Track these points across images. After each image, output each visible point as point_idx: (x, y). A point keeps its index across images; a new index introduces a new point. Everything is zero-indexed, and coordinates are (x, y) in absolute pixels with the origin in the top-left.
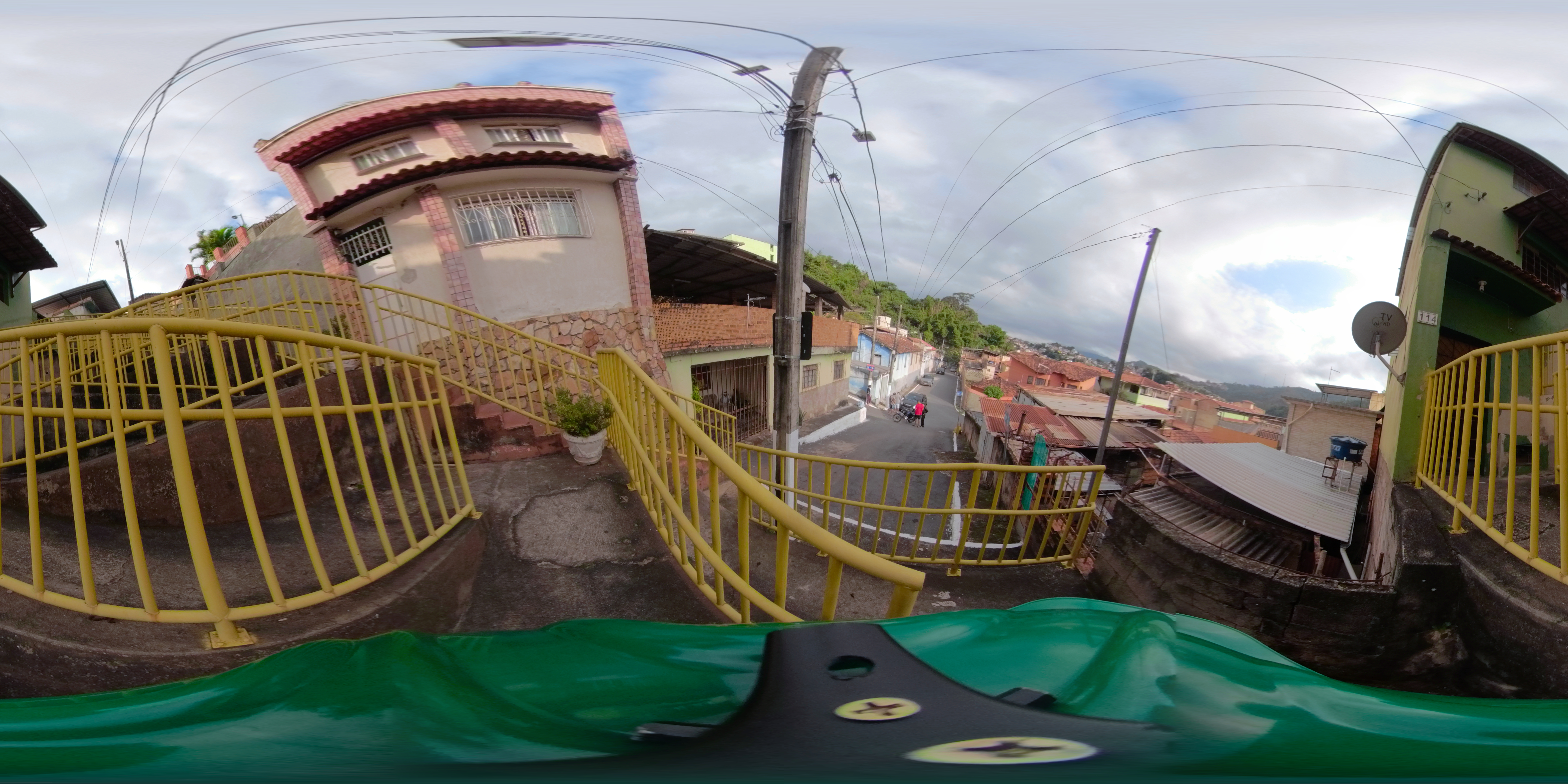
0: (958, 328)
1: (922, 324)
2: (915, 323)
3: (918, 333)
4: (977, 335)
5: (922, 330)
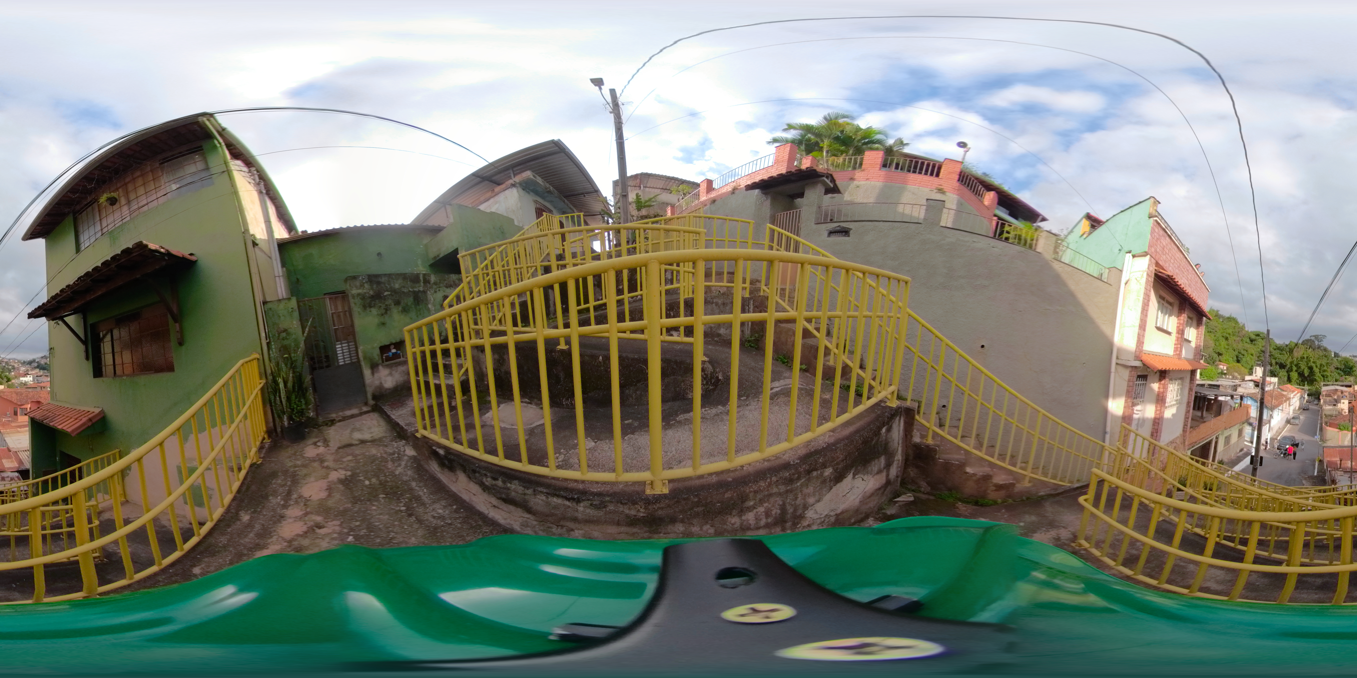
0: (1317, 367)
1: (1288, 366)
2: (1282, 366)
3: (1286, 374)
4: (1333, 368)
5: (1289, 371)
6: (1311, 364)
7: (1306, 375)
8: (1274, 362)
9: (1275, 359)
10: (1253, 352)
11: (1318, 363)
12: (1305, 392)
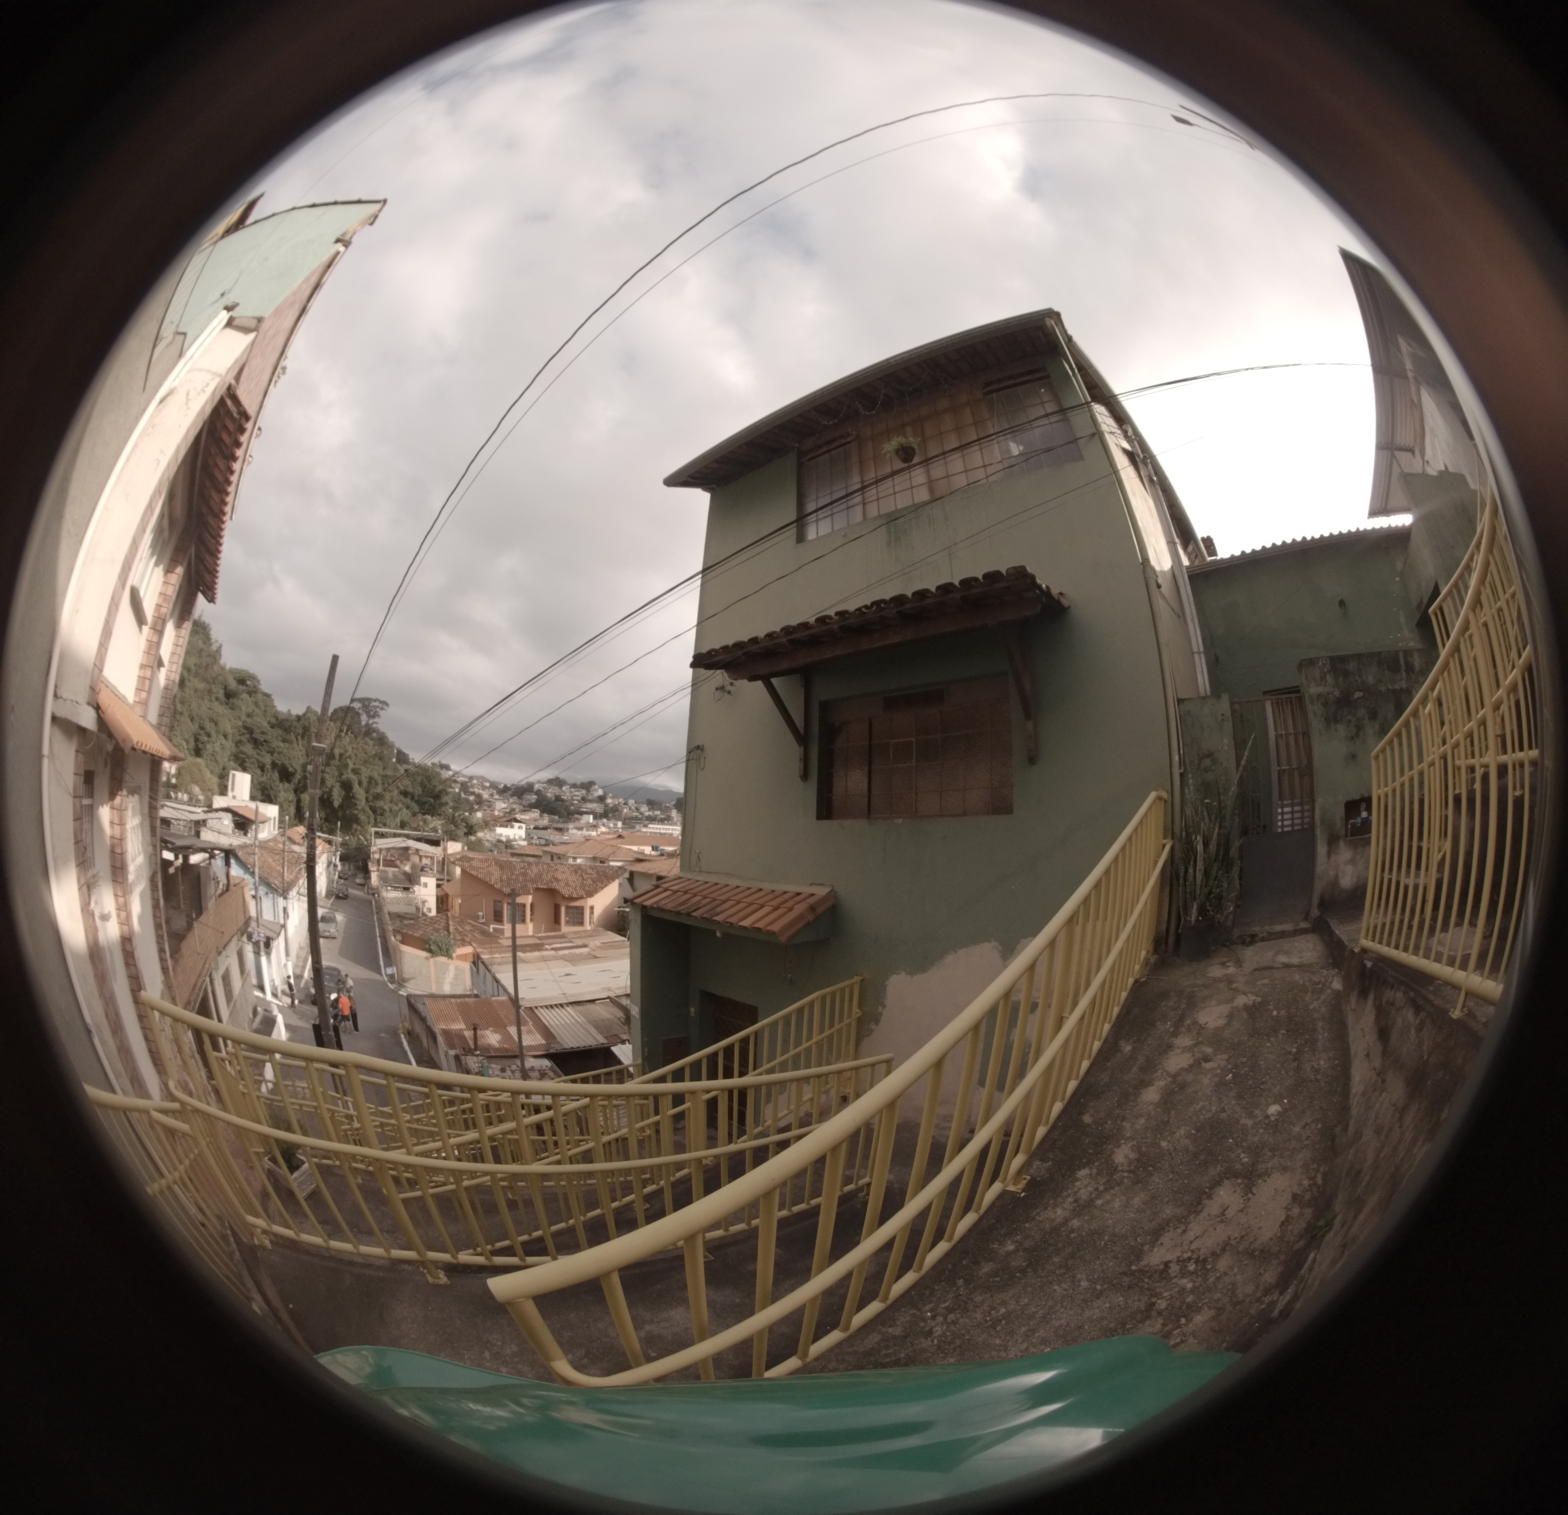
0: (360, 783)
1: (298, 776)
2: (286, 775)
3: (291, 796)
4: (396, 792)
5: (299, 790)
6: (349, 775)
7: (336, 804)
8: (267, 760)
9: (272, 753)
10: (229, 730)
11: (365, 772)
12: (337, 851)
